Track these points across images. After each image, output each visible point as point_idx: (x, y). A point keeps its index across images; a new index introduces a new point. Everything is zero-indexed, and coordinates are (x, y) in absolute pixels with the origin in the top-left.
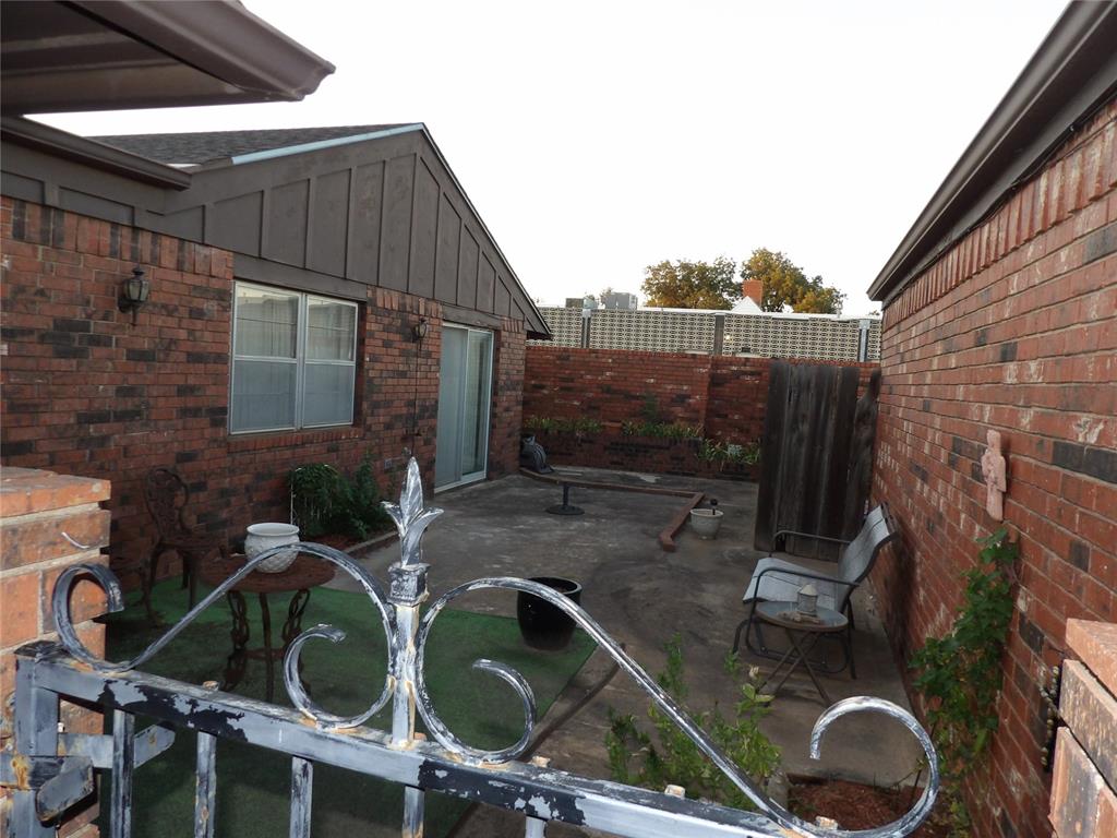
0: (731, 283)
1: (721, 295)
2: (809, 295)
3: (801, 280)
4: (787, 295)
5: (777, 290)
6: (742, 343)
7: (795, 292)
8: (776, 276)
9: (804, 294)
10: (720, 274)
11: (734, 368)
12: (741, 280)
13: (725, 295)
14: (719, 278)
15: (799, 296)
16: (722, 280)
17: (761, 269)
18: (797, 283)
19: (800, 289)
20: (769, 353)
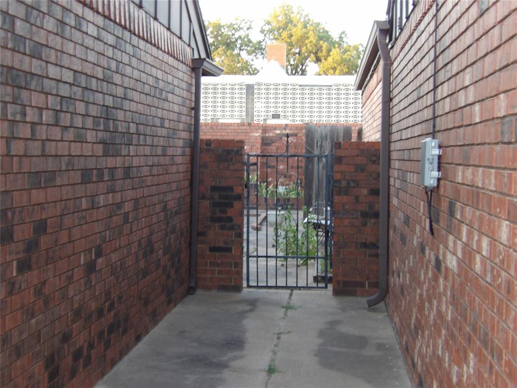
0: (250, 41)
1: (239, 55)
2: (335, 52)
3: (324, 36)
4: (310, 52)
5: (300, 47)
6: (272, 109)
7: (319, 49)
8: (298, 32)
9: (329, 51)
10: (236, 30)
11: (278, 132)
12: (261, 37)
13: (244, 54)
14: (237, 36)
15: (324, 53)
16: (240, 37)
17: (281, 25)
18: (320, 38)
19: (325, 45)
20: (298, 119)
